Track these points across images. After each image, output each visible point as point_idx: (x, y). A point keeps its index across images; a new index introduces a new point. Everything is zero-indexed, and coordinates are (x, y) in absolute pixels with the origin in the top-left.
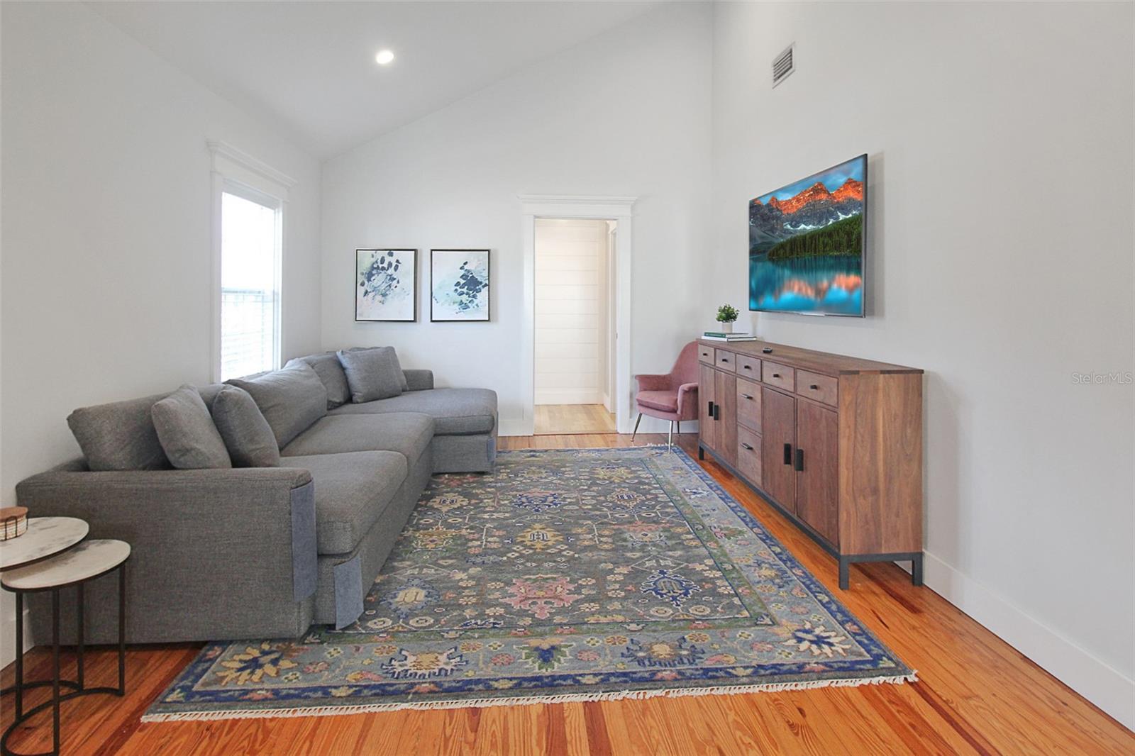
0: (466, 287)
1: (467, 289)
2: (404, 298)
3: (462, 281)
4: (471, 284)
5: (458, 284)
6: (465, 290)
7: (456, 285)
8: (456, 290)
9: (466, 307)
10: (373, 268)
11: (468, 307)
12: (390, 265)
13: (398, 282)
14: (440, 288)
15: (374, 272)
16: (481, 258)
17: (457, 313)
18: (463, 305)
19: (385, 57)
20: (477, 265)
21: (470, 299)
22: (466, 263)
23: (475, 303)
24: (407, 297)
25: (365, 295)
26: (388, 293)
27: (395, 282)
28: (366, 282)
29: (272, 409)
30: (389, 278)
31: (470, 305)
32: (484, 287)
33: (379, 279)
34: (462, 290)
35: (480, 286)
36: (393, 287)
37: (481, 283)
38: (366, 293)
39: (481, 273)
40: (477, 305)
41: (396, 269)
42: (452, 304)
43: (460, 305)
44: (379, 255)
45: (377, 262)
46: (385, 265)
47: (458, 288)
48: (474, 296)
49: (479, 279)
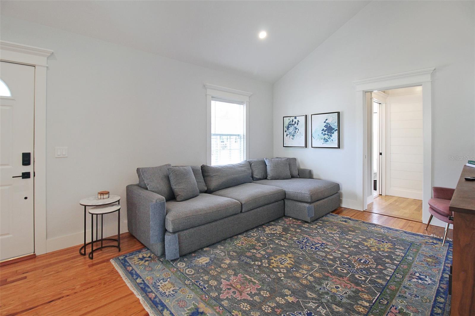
0: (327, 131)
1: (327, 132)
2: (301, 137)
3: (325, 129)
4: (329, 129)
5: (323, 130)
6: (326, 133)
7: (322, 131)
8: (322, 133)
9: (327, 141)
10: (289, 124)
11: (328, 141)
12: (295, 122)
13: (298, 130)
14: (315, 132)
15: (290, 126)
16: (334, 116)
17: (323, 144)
18: (325, 140)
19: (263, 35)
20: (332, 120)
21: (329, 137)
22: (327, 120)
23: (331, 139)
24: (302, 136)
25: (286, 136)
26: (295, 135)
27: (297, 130)
28: (287, 130)
29: (214, 177)
30: (295, 128)
31: (329, 140)
32: (335, 131)
33: (291, 129)
34: (325, 133)
35: (334, 131)
36: (296, 132)
37: (334, 129)
38: (287, 135)
39: (334, 124)
40: (332, 140)
41: (297, 125)
42: (320, 139)
43: (324, 140)
44: (291, 119)
45: (290, 122)
46: (294, 123)
47: (323, 132)
48: (331, 136)
49: (333, 127)
